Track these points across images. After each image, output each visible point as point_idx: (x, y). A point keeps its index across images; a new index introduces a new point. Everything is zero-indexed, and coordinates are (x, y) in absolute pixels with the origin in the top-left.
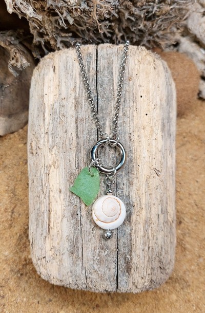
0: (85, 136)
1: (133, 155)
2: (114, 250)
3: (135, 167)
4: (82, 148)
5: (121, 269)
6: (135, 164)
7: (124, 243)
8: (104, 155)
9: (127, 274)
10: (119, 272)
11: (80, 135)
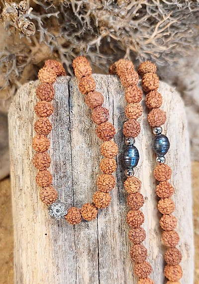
0: (115, 272)
1: (53, 247)
2: (73, 129)
3: (51, 233)
4: (118, 256)
5: (65, 106)
6: (51, 237)
7: (62, 138)
8: (89, 247)
9: (57, 100)
10: (67, 103)
11: (121, 274)
